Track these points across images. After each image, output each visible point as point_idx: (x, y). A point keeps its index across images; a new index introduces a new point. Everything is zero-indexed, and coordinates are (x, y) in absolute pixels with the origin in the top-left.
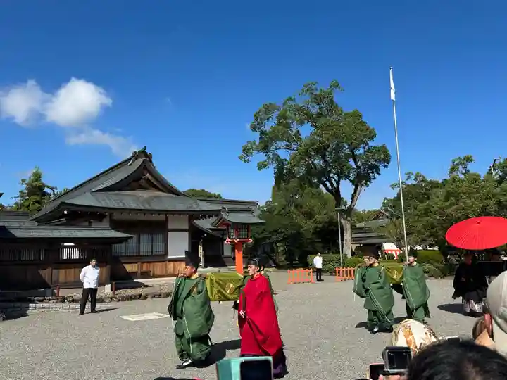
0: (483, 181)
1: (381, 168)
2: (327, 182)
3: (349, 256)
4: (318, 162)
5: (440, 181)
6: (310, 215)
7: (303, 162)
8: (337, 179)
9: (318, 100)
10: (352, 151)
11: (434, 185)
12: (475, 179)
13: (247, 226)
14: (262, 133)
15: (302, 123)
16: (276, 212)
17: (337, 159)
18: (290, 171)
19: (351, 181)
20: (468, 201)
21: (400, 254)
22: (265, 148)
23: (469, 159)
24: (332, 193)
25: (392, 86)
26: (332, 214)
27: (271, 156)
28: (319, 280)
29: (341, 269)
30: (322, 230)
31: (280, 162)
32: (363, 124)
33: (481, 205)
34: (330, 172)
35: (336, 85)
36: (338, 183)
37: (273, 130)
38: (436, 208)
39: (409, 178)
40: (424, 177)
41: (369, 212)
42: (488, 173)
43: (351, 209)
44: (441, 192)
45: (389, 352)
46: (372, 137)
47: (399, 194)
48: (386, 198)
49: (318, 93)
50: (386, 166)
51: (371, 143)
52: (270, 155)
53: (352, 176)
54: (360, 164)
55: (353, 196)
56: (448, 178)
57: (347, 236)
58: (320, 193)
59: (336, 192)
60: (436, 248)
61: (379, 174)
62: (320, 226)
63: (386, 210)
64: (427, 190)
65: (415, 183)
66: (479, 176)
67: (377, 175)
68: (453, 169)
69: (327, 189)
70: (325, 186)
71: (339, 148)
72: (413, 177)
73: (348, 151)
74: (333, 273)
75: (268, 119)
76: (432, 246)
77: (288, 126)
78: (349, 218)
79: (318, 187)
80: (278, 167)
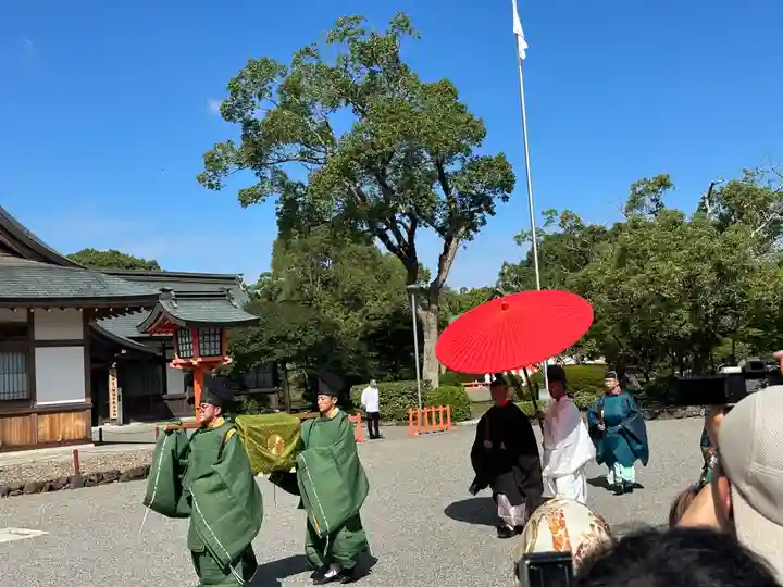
0: (690, 225)
1: (497, 201)
2: (390, 233)
3: (435, 384)
4: (371, 189)
5: (609, 228)
6: (354, 301)
7: (337, 189)
8: (409, 225)
9: (368, 55)
10: (439, 166)
11: (597, 234)
12: (674, 223)
13: (220, 328)
14: (248, 124)
15: (334, 105)
16: (282, 297)
17: (410, 183)
18: (311, 208)
19: (438, 230)
20: (661, 265)
21: (534, 375)
22: (256, 159)
23: (663, 183)
24: (400, 256)
25: (517, 27)
26: (399, 299)
27: (269, 176)
28: (375, 436)
29: (419, 410)
30: (381, 332)
31: (288, 188)
32: (461, 109)
33: (685, 273)
34: (394, 210)
35: (403, 25)
36: (411, 234)
37: (274, 118)
38: (601, 280)
39: (550, 221)
40: (578, 220)
41: (473, 293)
42: (699, 210)
43: (437, 286)
44: (610, 250)
45: (530, 565)
46: (477, 138)
47: (531, 255)
48: (505, 264)
49: (366, 39)
50: (505, 199)
51: (476, 151)
52: (268, 174)
53: (439, 220)
54: (454, 193)
55: (442, 259)
56: (624, 220)
57: (431, 342)
58: (374, 255)
59: (407, 253)
60: (601, 360)
61: (493, 214)
62: (376, 324)
63: (507, 288)
64: (584, 245)
65: (562, 231)
66: (682, 216)
67: (488, 217)
68: (634, 203)
69: (389, 246)
70: (384, 238)
71: (411, 160)
72: (558, 220)
73: (430, 167)
74: (402, 419)
75: (260, 96)
76: (592, 356)
77: (304, 111)
78: (434, 307)
79: (369, 242)
80: (283, 199)
